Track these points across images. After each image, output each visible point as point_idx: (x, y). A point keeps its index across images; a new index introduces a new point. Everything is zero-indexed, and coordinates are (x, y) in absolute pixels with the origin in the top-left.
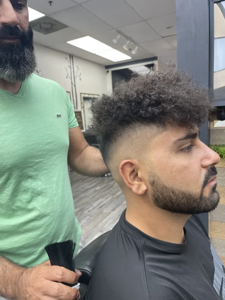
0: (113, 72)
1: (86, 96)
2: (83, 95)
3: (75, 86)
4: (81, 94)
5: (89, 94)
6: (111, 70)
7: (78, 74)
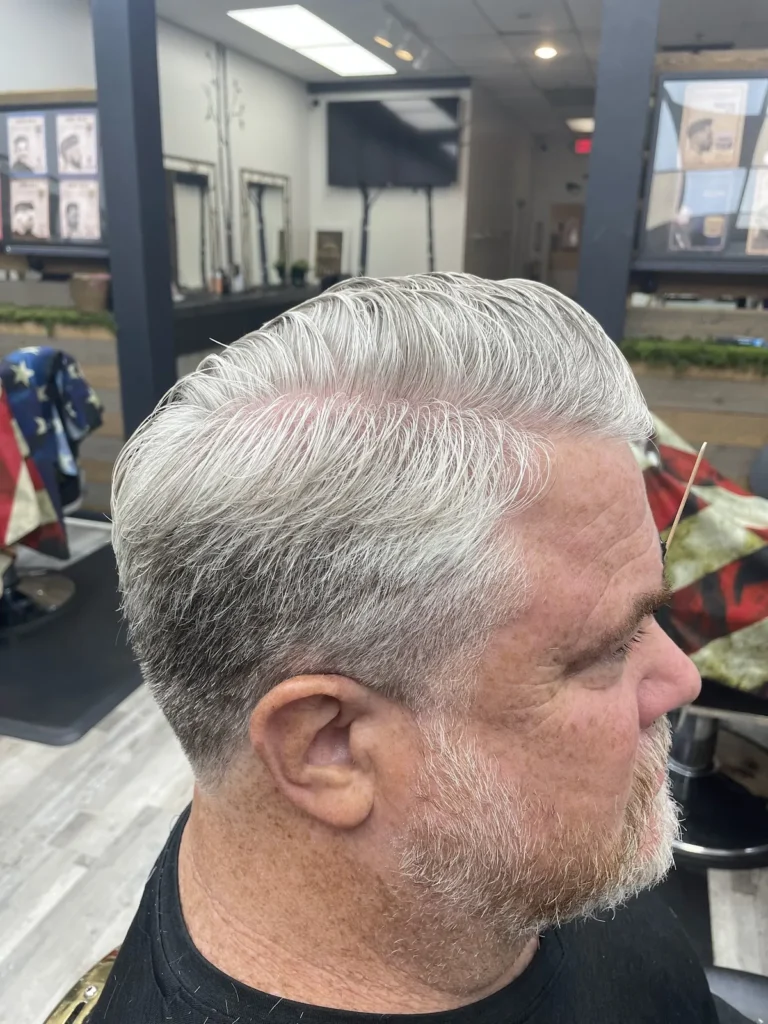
0: (334, 109)
1: (256, 178)
2: (247, 177)
3: (227, 144)
4: (243, 171)
5: (264, 174)
6: (325, 99)
7: (237, 109)
